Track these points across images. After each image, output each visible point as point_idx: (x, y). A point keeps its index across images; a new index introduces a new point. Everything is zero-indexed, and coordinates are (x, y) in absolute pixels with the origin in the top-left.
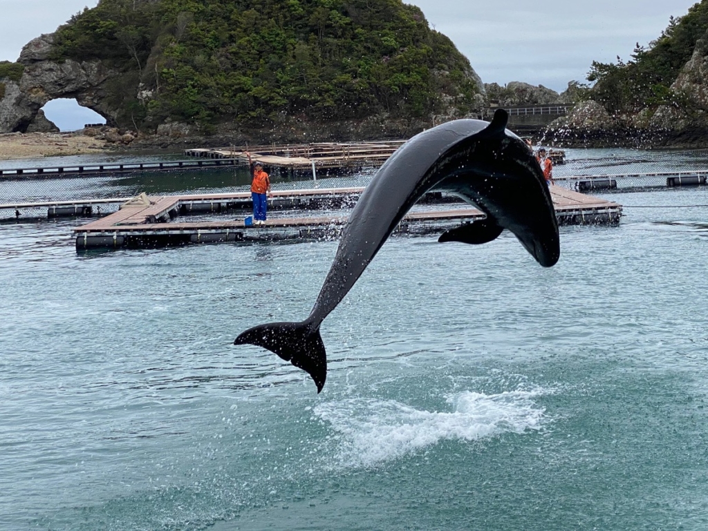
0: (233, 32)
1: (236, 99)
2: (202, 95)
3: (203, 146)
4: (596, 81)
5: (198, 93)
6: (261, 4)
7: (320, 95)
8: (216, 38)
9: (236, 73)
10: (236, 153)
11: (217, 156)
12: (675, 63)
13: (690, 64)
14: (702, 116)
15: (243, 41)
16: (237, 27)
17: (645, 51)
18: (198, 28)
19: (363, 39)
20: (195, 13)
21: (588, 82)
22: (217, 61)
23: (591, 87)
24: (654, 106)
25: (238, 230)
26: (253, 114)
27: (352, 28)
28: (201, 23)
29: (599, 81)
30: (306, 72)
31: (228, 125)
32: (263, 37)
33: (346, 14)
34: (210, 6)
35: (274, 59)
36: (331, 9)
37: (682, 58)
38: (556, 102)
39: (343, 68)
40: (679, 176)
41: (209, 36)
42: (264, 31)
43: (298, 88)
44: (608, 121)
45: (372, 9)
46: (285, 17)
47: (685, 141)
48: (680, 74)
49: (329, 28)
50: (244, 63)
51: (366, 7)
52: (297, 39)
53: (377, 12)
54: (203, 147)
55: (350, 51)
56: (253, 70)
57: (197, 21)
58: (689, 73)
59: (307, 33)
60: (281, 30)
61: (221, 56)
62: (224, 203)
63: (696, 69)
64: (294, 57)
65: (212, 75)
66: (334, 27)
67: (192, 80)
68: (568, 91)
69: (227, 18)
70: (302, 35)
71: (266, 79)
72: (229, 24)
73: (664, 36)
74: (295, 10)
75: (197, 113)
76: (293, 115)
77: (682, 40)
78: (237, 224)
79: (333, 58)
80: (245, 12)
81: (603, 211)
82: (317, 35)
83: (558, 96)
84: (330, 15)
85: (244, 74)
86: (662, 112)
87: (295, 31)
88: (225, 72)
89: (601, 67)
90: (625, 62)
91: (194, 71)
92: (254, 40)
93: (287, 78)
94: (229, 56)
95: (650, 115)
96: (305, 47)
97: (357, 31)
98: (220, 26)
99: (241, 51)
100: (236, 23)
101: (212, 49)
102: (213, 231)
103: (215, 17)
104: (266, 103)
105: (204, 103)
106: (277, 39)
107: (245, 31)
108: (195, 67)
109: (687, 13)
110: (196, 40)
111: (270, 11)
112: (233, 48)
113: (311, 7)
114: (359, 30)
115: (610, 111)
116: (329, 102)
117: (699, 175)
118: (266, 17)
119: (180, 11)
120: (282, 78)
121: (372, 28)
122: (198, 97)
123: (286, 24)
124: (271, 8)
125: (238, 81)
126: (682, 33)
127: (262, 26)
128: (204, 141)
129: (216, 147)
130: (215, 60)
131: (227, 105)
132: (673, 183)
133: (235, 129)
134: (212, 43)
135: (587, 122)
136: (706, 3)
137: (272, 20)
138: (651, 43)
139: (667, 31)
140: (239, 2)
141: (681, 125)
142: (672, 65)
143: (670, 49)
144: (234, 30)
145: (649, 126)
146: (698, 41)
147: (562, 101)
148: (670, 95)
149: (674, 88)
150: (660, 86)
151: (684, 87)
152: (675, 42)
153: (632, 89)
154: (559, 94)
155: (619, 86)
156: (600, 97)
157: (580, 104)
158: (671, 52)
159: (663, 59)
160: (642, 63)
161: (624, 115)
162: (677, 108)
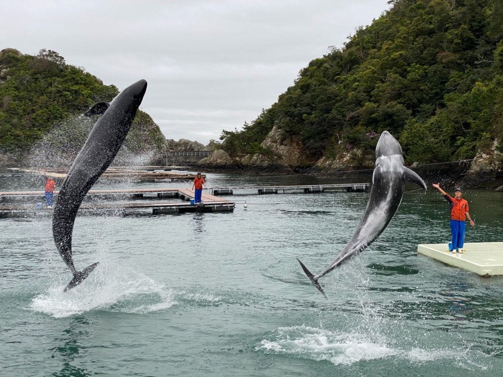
0: (34, 108)
4: (224, 140)
6: (50, 93)
8: (24, 110)
12: (264, 132)
13: (271, 133)
14: (276, 159)
15: (39, 112)
17: (249, 125)
18: (15, 105)
20: (13, 97)
21: (220, 140)
23: (221, 143)
24: (252, 154)
25: (33, 211)
28: (17, 102)
29: (225, 140)
32: (50, 111)
34: (22, 93)
36: (87, 97)
37: (268, 130)
38: (203, 150)
40: (264, 190)
41: (21, 109)
42: (51, 108)
44: (230, 161)
46: (62, 100)
47: (268, 172)
48: (266, 138)
50: (39, 124)
52: (69, 113)
54: (16, 167)
57: (14, 101)
58: (271, 137)
60: (60, 107)
61: (27, 120)
63: (274, 135)
68: (209, 145)
69: (31, 100)
72: (32, 103)
73: (259, 119)
74: (68, 97)
77: (268, 121)
80: (41, 97)
83: (204, 147)
85: (39, 130)
86: (257, 156)
87: (68, 108)
88: (29, 128)
89: (227, 133)
90: (239, 131)
91: (11, 127)
92: (45, 112)
94: (31, 120)
95: (250, 159)
98: (27, 104)
99: (38, 117)
100: (36, 103)
101: (22, 116)
102: (20, 211)
103: (24, 99)
106: (58, 112)
107: (41, 107)
108: (12, 125)
109: (270, 107)
112: (34, 115)
113: (77, 96)
115: (231, 155)
117: (274, 189)
118: (52, 100)
119: (6, 95)
123: (63, 104)
124: (55, 96)
125: (36, 133)
126: (268, 117)
127: (50, 105)
129: (23, 167)
130: (24, 122)
134: (22, 112)
135: (219, 161)
136: (280, 103)
137: (56, 102)
138: (252, 122)
139: (261, 116)
140: (37, 92)
141: (266, 163)
142: (262, 133)
143: (262, 125)
144: (35, 106)
145: (250, 163)
146: (276, 121)
147: (206, 150)
148: (261, 148)
149: (263, 145)
150: (256, 143)
151: (268, 144)
152: (264, 122)
153: (242, 145)
154: (205, 146)
155: (235, 143)
156: (226, 148)
157: (216, 151)
158: (262, 126)
159: (258, 130)
160: (248, 132)
161: (238, 158)
162: (264, 155)
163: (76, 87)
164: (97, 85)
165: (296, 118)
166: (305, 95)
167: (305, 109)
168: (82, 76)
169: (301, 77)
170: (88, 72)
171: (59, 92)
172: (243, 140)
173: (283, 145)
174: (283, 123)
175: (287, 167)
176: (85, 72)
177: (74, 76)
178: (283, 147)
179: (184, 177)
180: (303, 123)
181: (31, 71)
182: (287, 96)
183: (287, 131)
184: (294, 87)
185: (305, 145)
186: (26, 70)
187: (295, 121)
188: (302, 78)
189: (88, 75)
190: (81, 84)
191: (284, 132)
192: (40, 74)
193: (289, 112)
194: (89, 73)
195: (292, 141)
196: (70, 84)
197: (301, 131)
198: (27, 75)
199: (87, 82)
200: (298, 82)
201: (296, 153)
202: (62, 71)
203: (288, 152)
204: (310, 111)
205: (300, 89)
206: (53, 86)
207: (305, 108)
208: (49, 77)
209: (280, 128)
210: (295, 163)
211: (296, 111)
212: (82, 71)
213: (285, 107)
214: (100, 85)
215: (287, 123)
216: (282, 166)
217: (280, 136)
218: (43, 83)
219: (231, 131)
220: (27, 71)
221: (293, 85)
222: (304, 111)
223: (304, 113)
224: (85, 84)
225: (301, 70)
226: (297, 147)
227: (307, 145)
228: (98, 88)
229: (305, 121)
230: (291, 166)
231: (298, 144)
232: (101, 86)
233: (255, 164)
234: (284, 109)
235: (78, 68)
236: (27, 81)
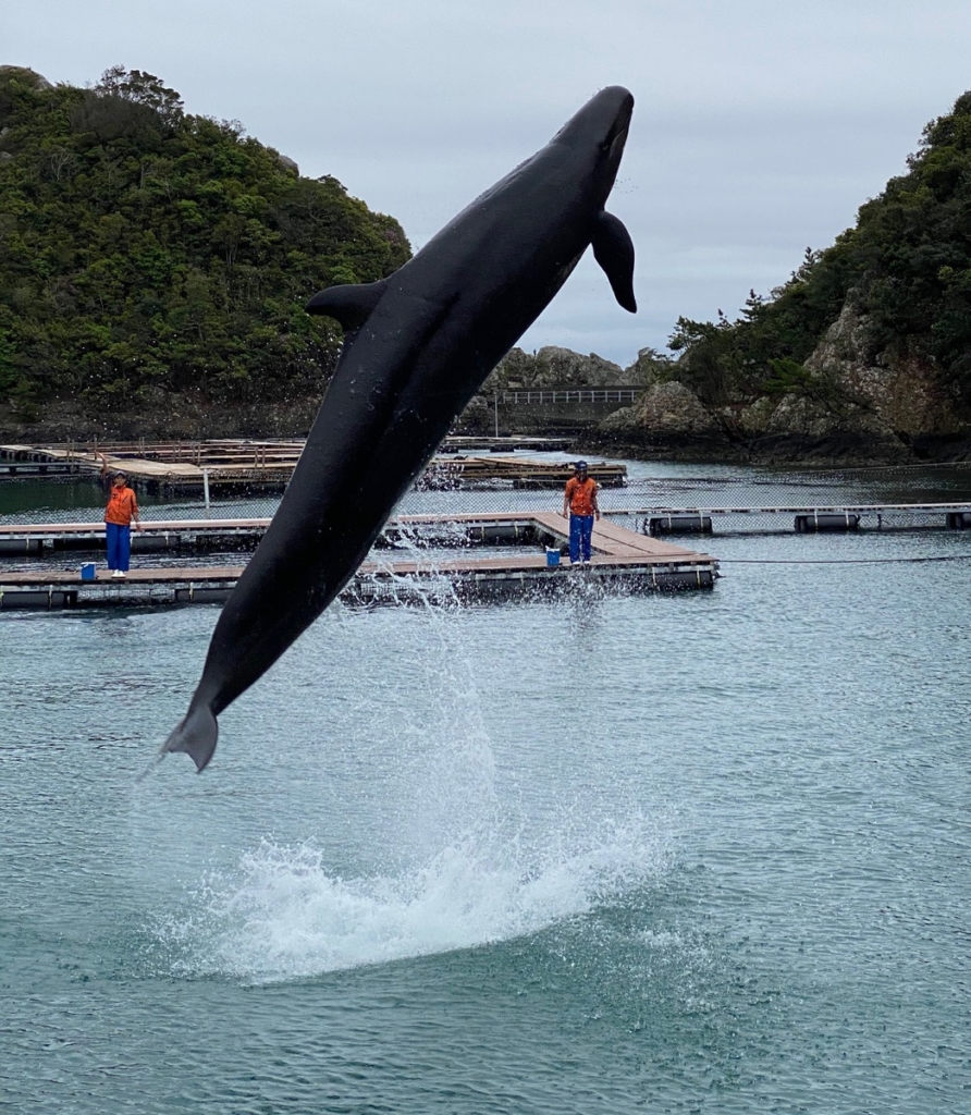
0: (82, 251)
1: (81, 363)
2: (23, 353)
3: (22, 440)
4: (683, 350)
5: (18, 351)
6: (132, 205)
7: (225, 358)
8: (52, 260)
9: (83, 319)
10: (76, 454)
11: (44, 458)
12: (812, 326)
13: (837, 328)
14: (854, 414)
15: (98, 266)
16: (90, 242)
17: (764, 303)
18: (23, 242)
19: (300, 268)
20: (19, 217)
21: (669, 352)
22: (53, 297)
23: (676, 359)
24: (775, 395)
25: (68, 588)
26: (109, 388)
27: (282, 250)
28: (28, 235)
29: (688, 351)
30: (202, 320)
31: (67, 406)
32: (133, 260)
33: (274, 226)
34: (45, 205)
35: (149, 296)
36: (249, 217)
37: (824, 318)
38: (618, 383)
39: (266, 316)
40: (816, 513)
41: (42, 255)
42: (136, 251)
43: (188, 347)
44: (702, 419)
45: (318, 220)
46: (172, 227)
47: (828, 454)
48: (821, 344)
49: (245, 250)
50: (97, 302)
51: (308, 216)
52: (190, 266)
53: (326, 224)
54: (20, 443)
55: (279, 287)
56: (112, 314)
57: (22, 231)
58: (834, 342)
59: (207, 256)
60: (163, 249)
61: (61, 289)
62: (49, 539)
63: (846, 335)
64: (184, 294)
65: (43, 321)
66: (253, 247)
67: (8, 327)
68: (637, 365)
69: (74, 227)
70: (200, 258)
71: (135, 331)
72: (77, 238)
73: (795, 281)
74: (189, 218)
75: (14, 384)
76: (178, 391)
77: (825, 288)
78: (68, 576)
79: (249, 298)
80: (104, 217)
81: (688, 568)
82: (224, 259)
83: (621, 372)
84: (245, 227)
85: (98, 321)
86: (790, 404)
87: (188, 253)
88: (65, 315)
89: (692, 327)
90: (731, 321)
91: (11, 313)
92: (118, 264)
93: (169, 328)
94: (74, 290)
95: (769, 412)
96: (204, 278)
97: (290, 255)
98: (60, 239)
99: (94, 282)
100: (88, 235)
101: (44, 278)
102: (26, 588)
103: (52, 224)
104: (132, 370)
105: (26, 367)
106: (157, 263)
107: (103, 248)
108: (13, 307)
109: (833, 243)
110: (18, 262)
111: (147, 216)
112: (81, 276)
113: (216, 213)
114: (294, 254)
115: (706, 401)
116: (240, 372)
117: (847, 513)
118: (140, 226)
120: (161, 329)
121: (317, 250)
122: (16, 358)
123: (173, 240)
124: (149, 213)
125: (87, 332)
126: (824, 275)
127: (133, 241)
128: (22, 432)
129: (43, 442)
130: (49, 296)
131: (65, 371)
132: (805, 526)
133: (78, 413)
134: (45, 267)
135: (668, 417)
136: (863, 229)
137: (150, 232)
138: (774, 291)
139: (801, 273)
140: (94, 201)
141: (820, 427)
142: (807, 328)
143: (804, 302)
144: (85, 247)
145: (768, 426)
146: (850, 290)
147: (627, 382)
148: (803, 379)
149: (809, 367)
150: (786, 360)
151: (826, 365)
152: (813, 291)
153: (741, 366)
154: (624, 370)
155: (720, 360)
156: (688, 377)
157: (657, 387)
158: (806, 306)
159: (793, 318)
160: (760, 323)
161: (728, 409)
162: (814, 400)
163: (215, 186)
164: (279, 177)
165: (918, 280)
166: (944, 206)
167: (947, 249)
168: (236, 151)
169: (930, 146)
170: (253, 138)
171: (163, 200)
172: (745, 350)
173: (875, 365)
174: (876, 295)
175: (889, 438)
176: (243, 137)
177: (207, 150)
178: (875, 373)
179: (556, 473)
180: (940, 296)
181: (75, 135)
182: (885, 209)
183: (886, 322)
184: (908, 178)
185: (946, 365)
186: (59, 135)
187: (913, 288)
188: (933, 150)
189: (253, 146)
190: (229, 175)
191: (879, 325)
192: (104, 144)
193: (892, 258)
194: (255, 141)
195: (904, 354)
196: (196, 175)
197: (933, 322)
198: (64, 150)
199: (248, 167)
200: (922, 164)
201: (919, 393)
202: (171, 134)
203: (891, 388)
204: (963, 255)
205: (930, 186)
206: (142, 182)
207: (944, 245)
208: (133, 153)
209: (866, 311)
210: (916, 426)
211: (915, 255)
212: (235, 134)
213: (879, 245)
214: (290, 176)
215: (888, 295)
216: (875, 437)
217: (865, 339)
218: (111, 174)
219: (705, 323)
220: (65, 138)
221: (905, 171)
222: (943, 255)
223: (943, 262)
224: (241, 176)
225: (929, 126)
226: (921, 375)
227: (955, 365)
228: (284, 189)
229: (945, 288)
230: (903, 437)
231: (924, 364)
232: (292, 181)
233: (786, 429)
234: (878, 250)
235: (220, 124)
236: (64, 170)
